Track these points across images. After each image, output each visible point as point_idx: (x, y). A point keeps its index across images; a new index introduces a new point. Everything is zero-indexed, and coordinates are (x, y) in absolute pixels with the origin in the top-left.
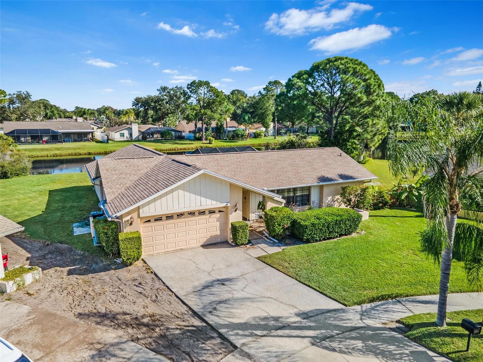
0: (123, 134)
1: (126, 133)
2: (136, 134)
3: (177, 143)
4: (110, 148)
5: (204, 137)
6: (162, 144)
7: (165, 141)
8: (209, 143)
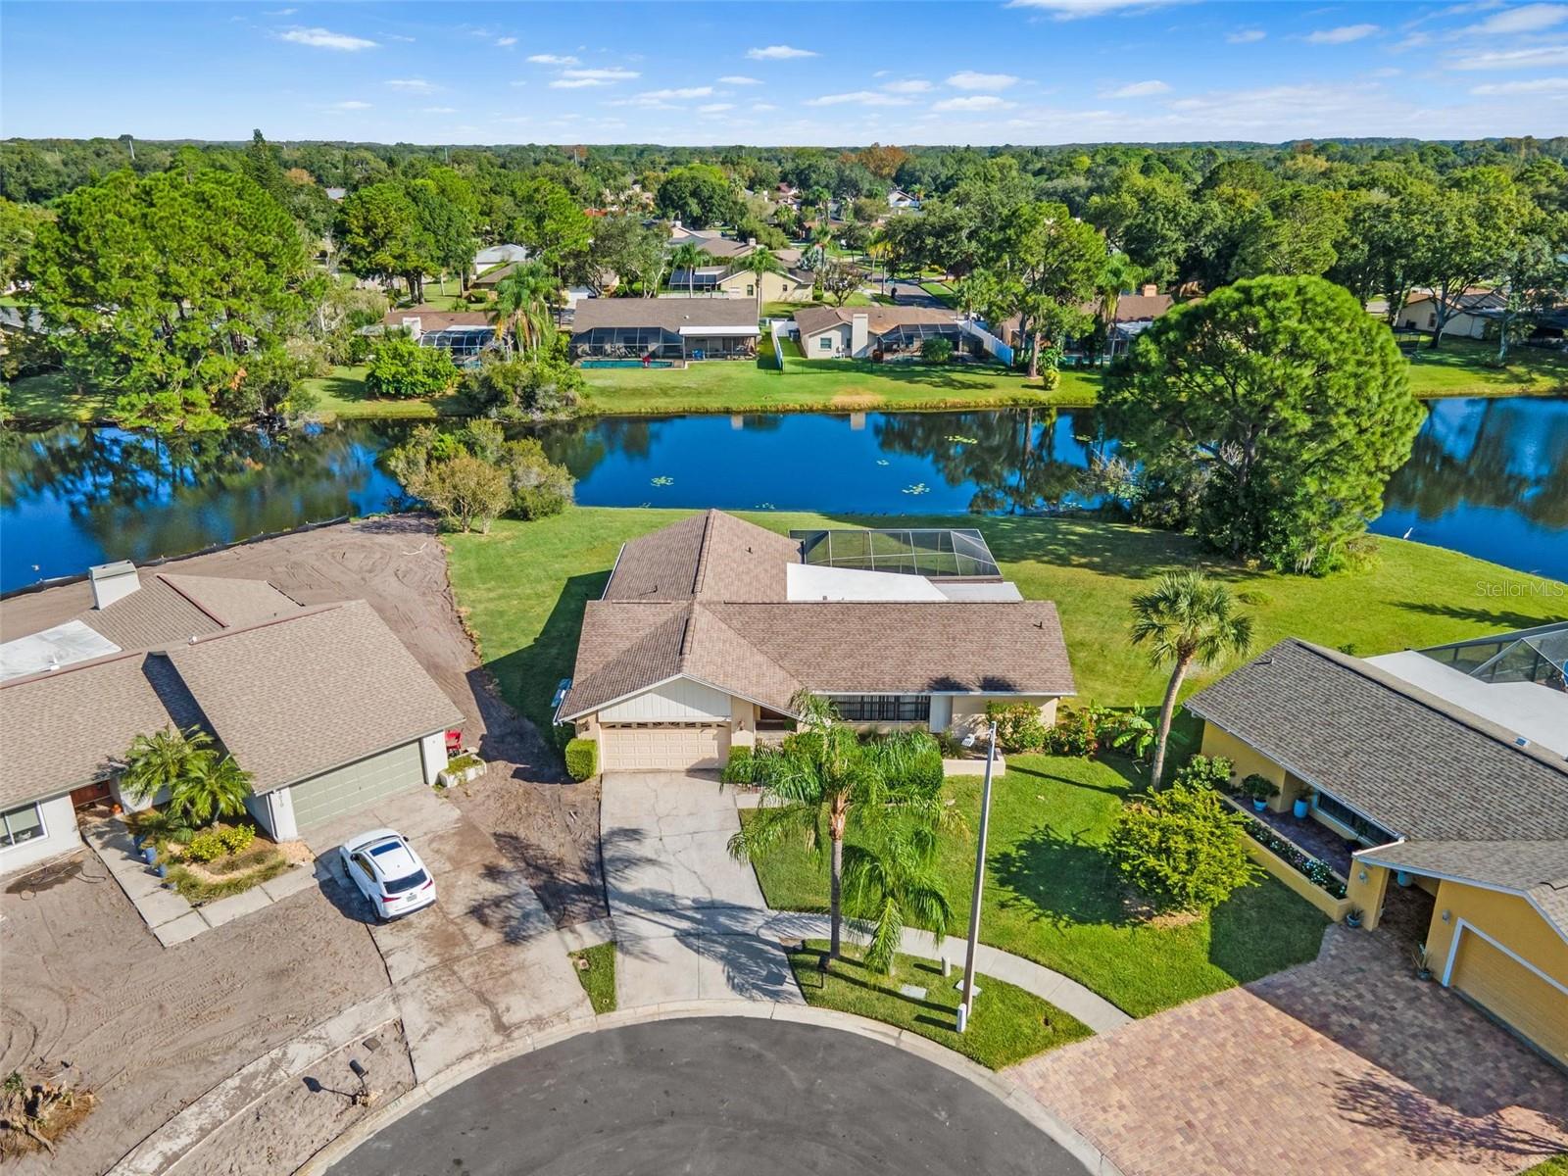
1: (836, 337)
2: (860, 341)
3: (950, 384)
4: (777, 396)
5: (1036, 367)
6: (911, 382)
7: (920, 374)
8: (1044, 388)
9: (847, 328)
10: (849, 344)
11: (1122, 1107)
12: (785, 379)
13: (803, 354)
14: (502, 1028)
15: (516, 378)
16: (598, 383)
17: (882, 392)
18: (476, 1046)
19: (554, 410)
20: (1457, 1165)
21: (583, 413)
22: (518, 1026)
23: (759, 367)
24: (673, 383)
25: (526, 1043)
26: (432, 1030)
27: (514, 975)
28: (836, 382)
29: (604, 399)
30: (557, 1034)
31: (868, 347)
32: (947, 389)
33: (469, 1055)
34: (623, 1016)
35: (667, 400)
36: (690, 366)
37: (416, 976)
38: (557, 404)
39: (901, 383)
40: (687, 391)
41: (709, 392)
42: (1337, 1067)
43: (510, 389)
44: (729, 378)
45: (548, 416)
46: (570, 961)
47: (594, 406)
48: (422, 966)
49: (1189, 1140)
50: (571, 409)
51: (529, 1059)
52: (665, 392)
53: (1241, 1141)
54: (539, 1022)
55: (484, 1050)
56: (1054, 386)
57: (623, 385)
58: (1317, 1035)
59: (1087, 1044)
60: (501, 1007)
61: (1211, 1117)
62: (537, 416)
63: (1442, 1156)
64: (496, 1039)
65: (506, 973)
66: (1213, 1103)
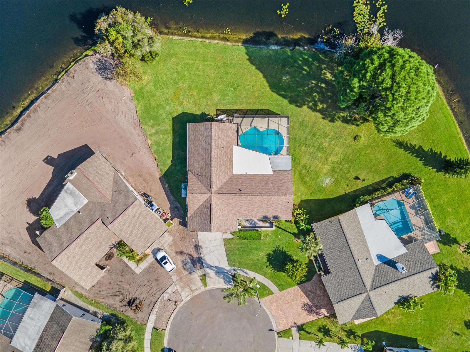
11: (274, 306)
14: (192, 291)
18: (189, 294)
20: (311, 316)
22: (194, 290)
25: (196, 293)
26: (182, 291)
27: (191, 281)
30: (200, 291)
33: (188, 296)
34: (208, 288)
37: (177, 281)
42: (304, 301)
46: (199, 277)
48: (177, 279)
49: (281, 311)
51: (197, 296)
53: (287, 312)
54: (197, 289)
55: (190, 295)
58: (304, 295)
59: (273, 295)
60: (191, 287)
61: (285, 308)
63: (310, 315)
64: (192, 293)
65: (190, 280)
66: (286, 306)
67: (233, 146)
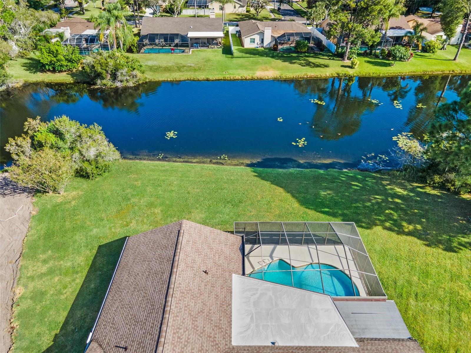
0: (254, 39)
1: (257, 38)
2: (268, 40)
3: (308, 64)
4: (230, 71)
5: (347, 56)
6: (291, 63)
7: (295, 58)
8: (351, 67)
9: (262, 34)
10: (262, 41)
12: (235, 61)
13: (242, 45)
15: (107, 66)
16: (150, 63)
17: (278, 69)
19: (127, 81)
21: (141, 82)
23: (223, 53)
24: (184, 63)
28: (257, 63)
29: (151, 73)
31: (271, 42)
32: (307, 68)
35: (180, 74)
36: (193, 51)
38: (128, 78)
39: (287, 64)
40: (190, 69)
41: (200, 69)
43: (104, 72)
44: (208, 60)
45: (125, 84)
47: (146, 78)
50: (135, 80)
52: (179, 68)
56: (356, 67)
57: (161, 65)
62: (118, 84)
67: (231, 276)
